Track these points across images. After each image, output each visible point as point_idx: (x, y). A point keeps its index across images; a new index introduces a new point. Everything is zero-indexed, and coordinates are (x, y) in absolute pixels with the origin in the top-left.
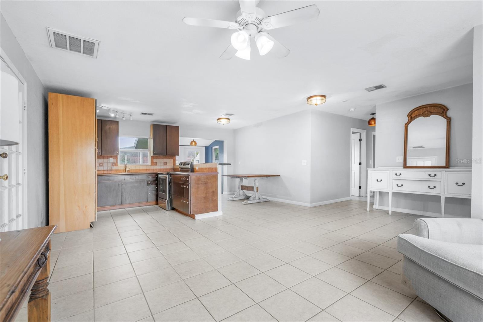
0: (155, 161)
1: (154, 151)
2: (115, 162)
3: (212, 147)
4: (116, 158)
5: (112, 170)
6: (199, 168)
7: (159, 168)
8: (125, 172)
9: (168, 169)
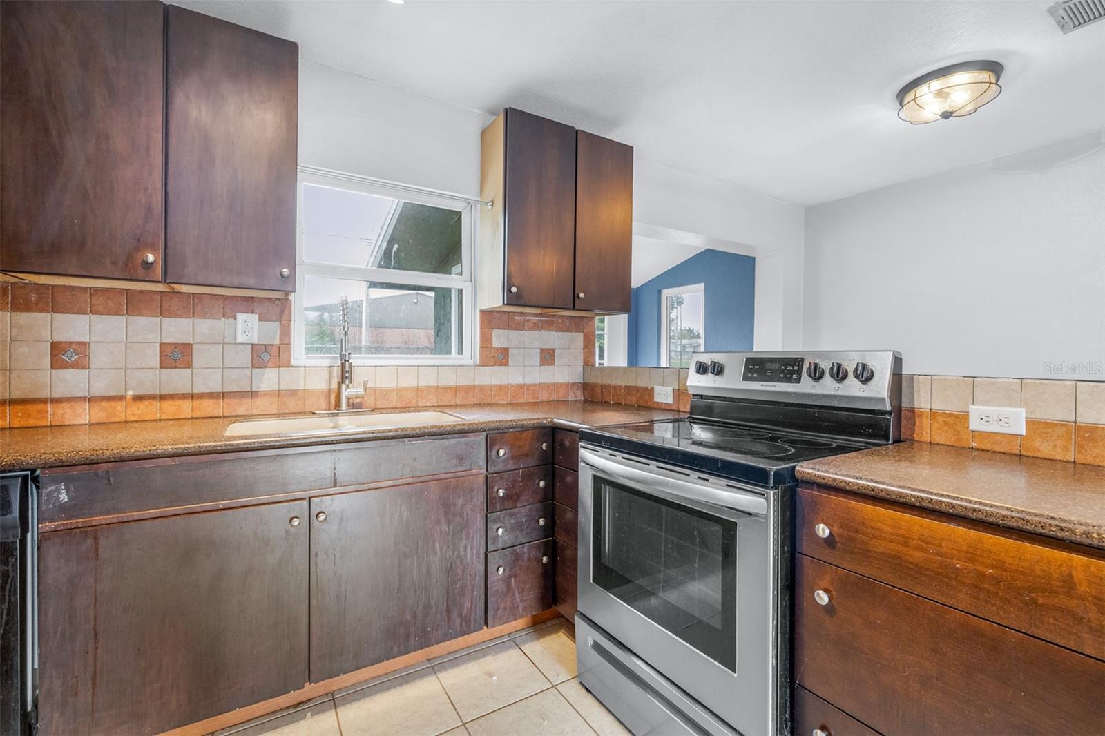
0: (500, 338)
1: (508, 284)
2: (277, 342)
3: (660, 292)
4: (282, 312)
5: (253, 394)
6: (1030, 423)
7: (520, 380)
8: (338, 406)
9: (562, 384)
